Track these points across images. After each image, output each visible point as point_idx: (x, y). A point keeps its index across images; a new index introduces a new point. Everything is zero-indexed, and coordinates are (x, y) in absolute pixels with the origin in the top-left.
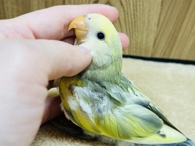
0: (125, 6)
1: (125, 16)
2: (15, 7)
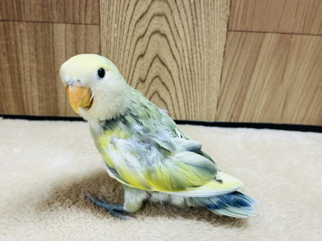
0: (178, 60)
1: (179, 71)
2: (35, 65)
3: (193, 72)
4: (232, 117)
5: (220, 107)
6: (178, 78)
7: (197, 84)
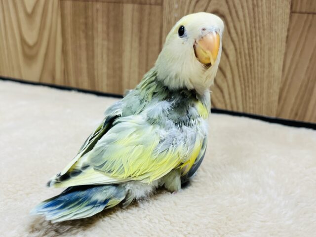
0: (237, 43)
1: (237, 56)
3: (252, 58)
5: (282, 102)
6: (236, 64)
7: (256, 71)
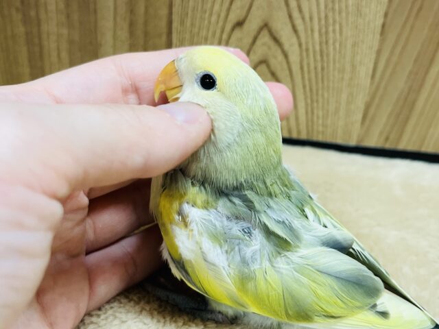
0: (302, 35)
1: (301, 55)
2: (65, 31)
3: (325, 58)
4: (387, 139)
5: (367, 122)
6: (299, 66)
7: (331, 78)
